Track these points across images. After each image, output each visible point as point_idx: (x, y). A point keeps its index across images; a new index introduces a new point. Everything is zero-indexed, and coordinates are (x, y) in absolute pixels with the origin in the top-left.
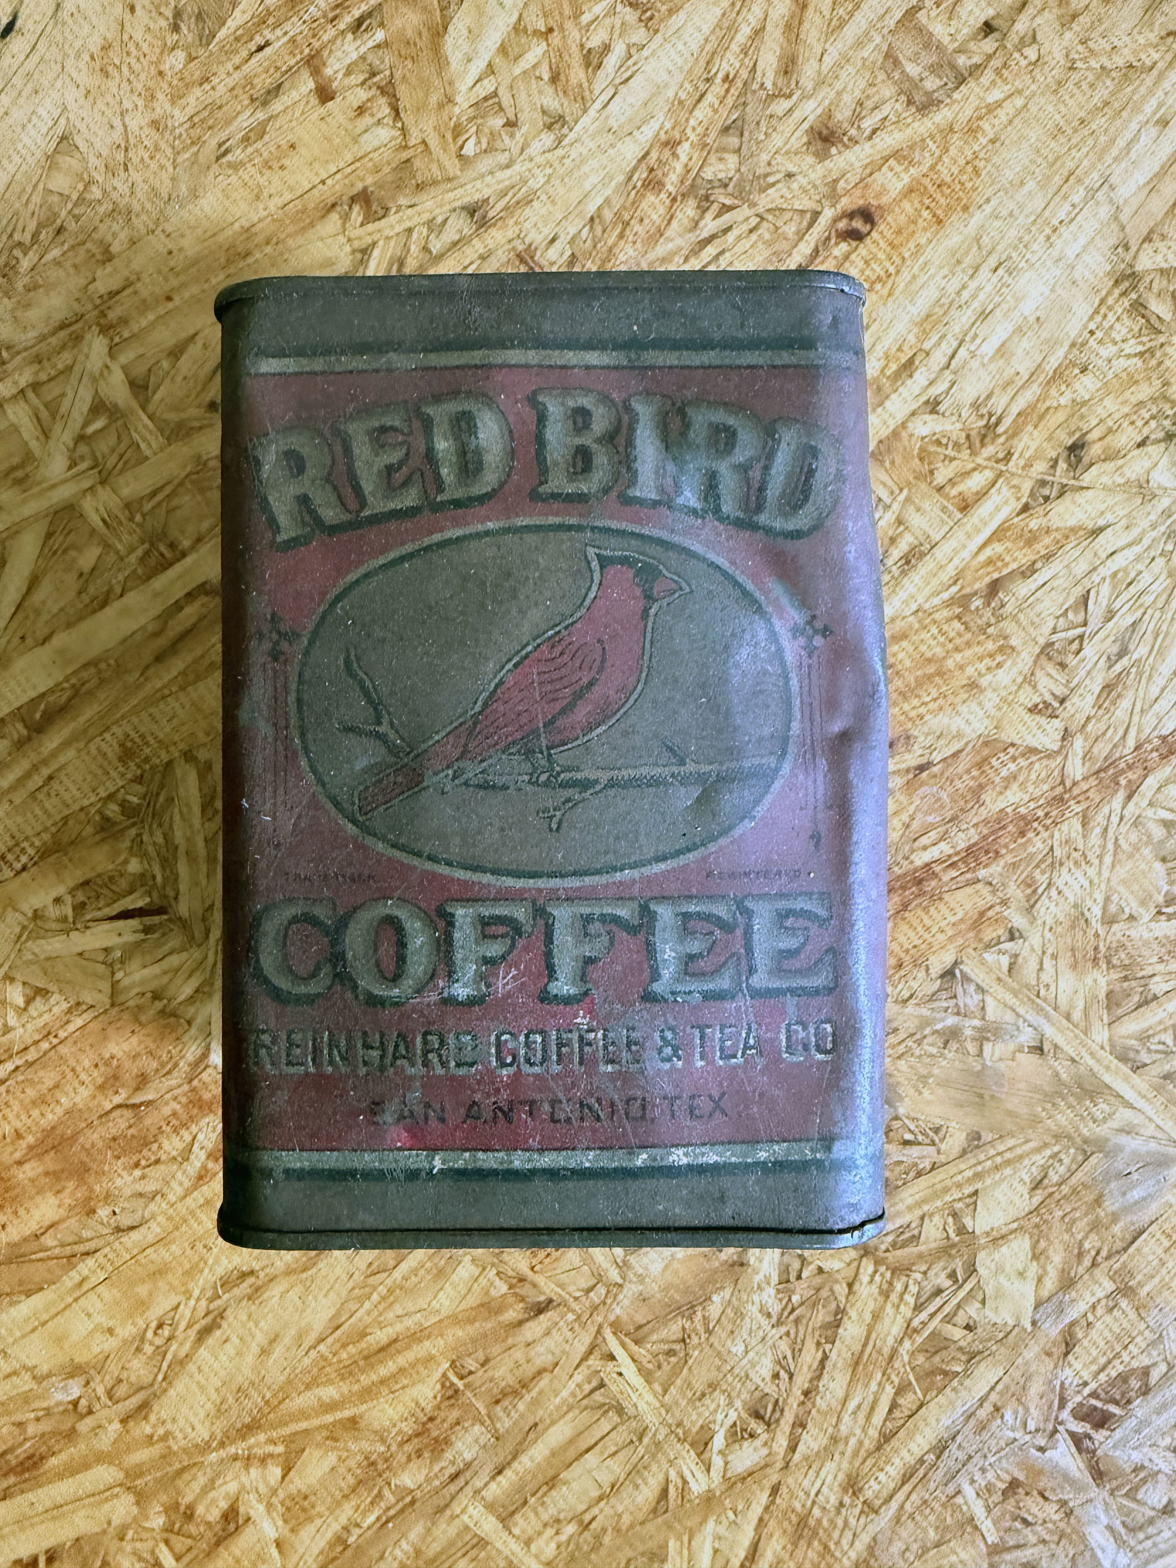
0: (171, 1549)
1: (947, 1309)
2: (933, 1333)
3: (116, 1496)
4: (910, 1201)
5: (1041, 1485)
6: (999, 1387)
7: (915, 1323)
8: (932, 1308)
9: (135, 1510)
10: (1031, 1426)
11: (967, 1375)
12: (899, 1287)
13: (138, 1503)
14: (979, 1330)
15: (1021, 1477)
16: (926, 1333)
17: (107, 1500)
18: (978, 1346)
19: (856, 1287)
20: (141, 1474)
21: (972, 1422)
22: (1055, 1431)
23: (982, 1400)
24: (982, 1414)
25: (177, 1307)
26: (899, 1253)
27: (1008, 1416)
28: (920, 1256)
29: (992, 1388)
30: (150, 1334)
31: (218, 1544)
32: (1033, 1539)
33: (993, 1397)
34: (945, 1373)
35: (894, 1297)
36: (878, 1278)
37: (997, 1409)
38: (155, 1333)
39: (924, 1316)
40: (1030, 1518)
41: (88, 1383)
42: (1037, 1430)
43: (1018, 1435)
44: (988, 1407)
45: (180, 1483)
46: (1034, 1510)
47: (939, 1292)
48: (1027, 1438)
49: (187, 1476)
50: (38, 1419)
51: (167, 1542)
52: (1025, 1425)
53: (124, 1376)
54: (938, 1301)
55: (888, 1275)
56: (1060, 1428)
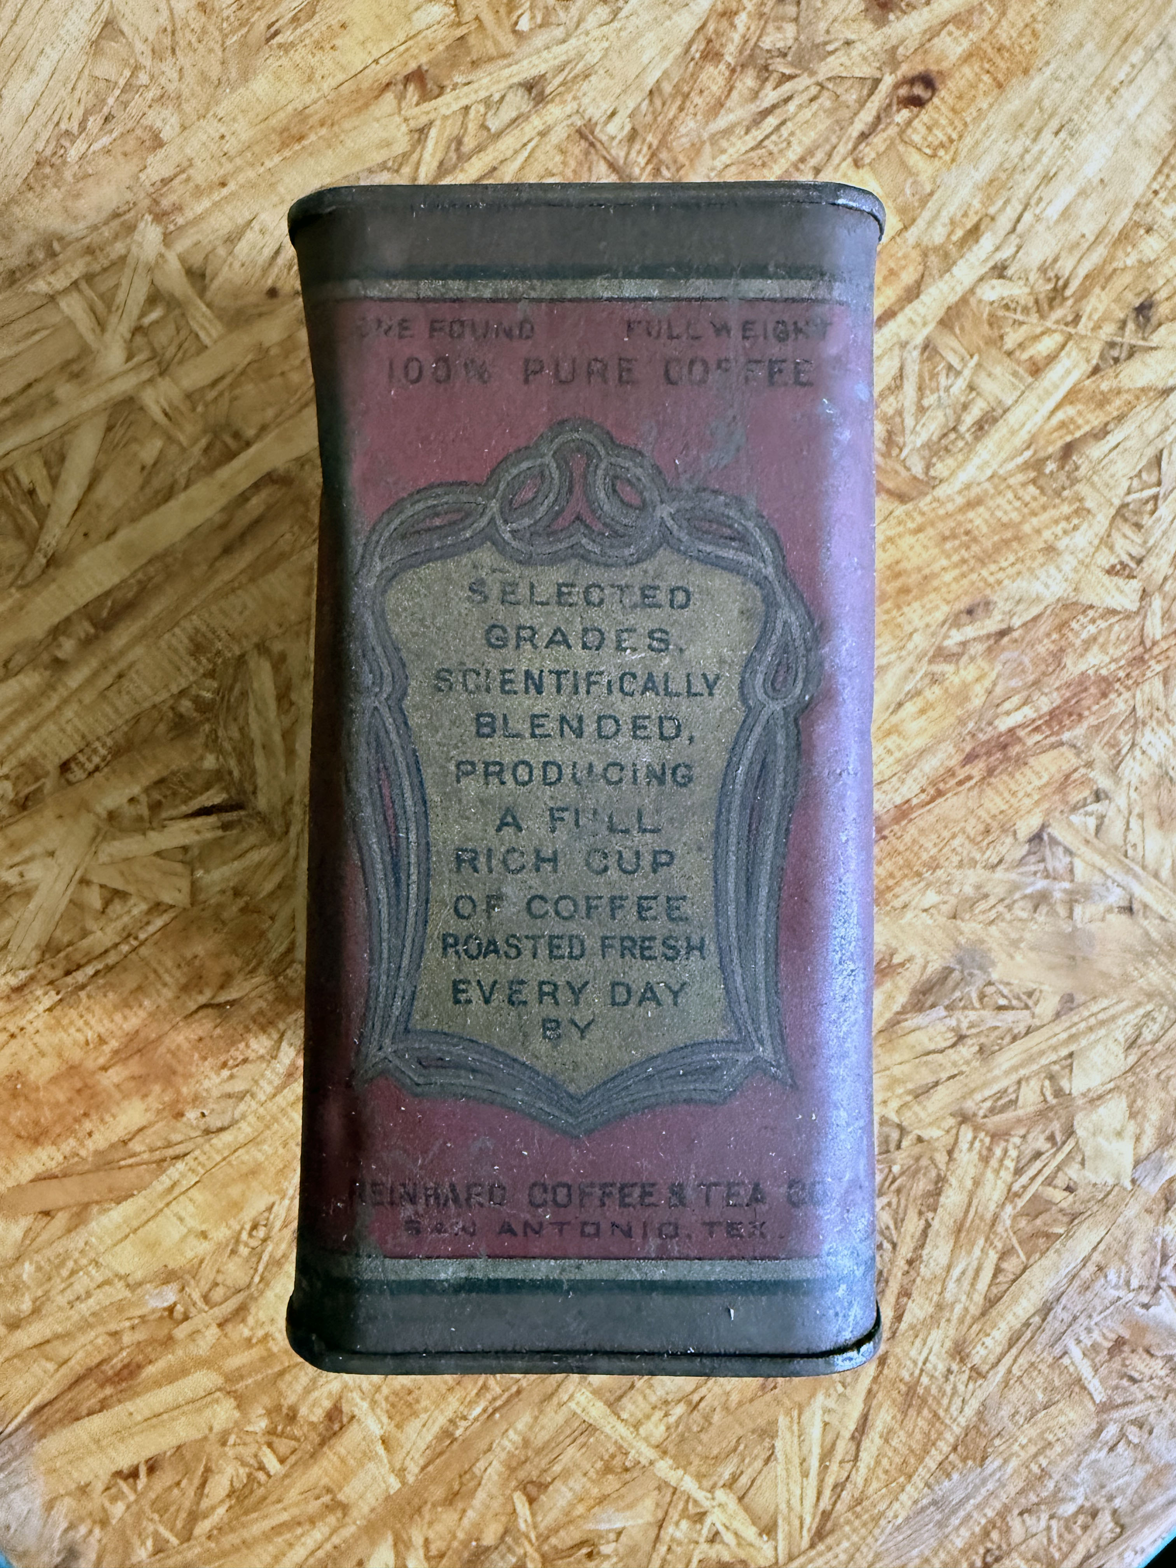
0: (274, 1451)
1: (1047, 1172)
2: (1034, 1196)
3: (217, 1401)
4: (1006, 1066)
5: (1146, 1342)
6: (1102, 1247)
7: (1016, 1187)
8: (1031, 1172)
9: (237, 1414)
10: (1135, 1284)
11: (1069, 1235)
12: (998, 1152)
13: (238, 1407)
14: (1080, 1191)
15: (1126, 1334)
16: (1027, 1196)
17: (207, 1406)
18: (1080, 1208)
19: (956, 1155)
20: (242, 1377)
21: (1077, 1283)
22: (1158, 1288)
23: (1086, 1261)
24: (1085, 1274)
25: (270, 1209)
26: (996, 1118)
27: (1112, 1276)
28: (1019, 1121)
29: (1095, 1249)
30: (244, 1236)
31: (323, 1443)
32: (1140, 1396)
33: (1097, 1257)
34: (1047, 1235)
35: (994, 1163)
36: (977, 1144)
37: (1100, 1268)
38: (250, 1235)
39: (1024, 1179)
40: (1136, 1375)
41: (183, 1289)
42: (1141, 1287)
43: (1121, 1293)
44: (1091, 1268)
45: (282, 1385)
46: (1141, 1367)
47: (1038, 1155)
48: (1131, 1295)
49: (288, 1377)
50: (133, 1328)
51: (270, 1445)
52: (1128, 1283)
53: (220, 1279)
54: (1038, 1164)
55: (987, 1140)
56: (1164, 1284)
